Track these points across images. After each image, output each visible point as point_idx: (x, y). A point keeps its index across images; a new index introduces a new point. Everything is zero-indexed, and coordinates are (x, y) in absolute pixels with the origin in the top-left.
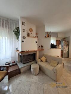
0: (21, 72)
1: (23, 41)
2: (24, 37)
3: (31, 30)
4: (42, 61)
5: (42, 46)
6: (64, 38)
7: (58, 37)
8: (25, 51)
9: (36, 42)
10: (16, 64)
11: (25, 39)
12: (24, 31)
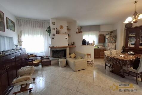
0: (51, 64)
1: (53, 38)
2: (54, 35)
3: (62, 27)
4: (71, 57)
5: (74, 43)
6: (112, 32)
7: (101, 31)
8: (55, 46)
9: (66, 38)
10: (49, 58)
11: (55, 36)
12: (54, 29)
